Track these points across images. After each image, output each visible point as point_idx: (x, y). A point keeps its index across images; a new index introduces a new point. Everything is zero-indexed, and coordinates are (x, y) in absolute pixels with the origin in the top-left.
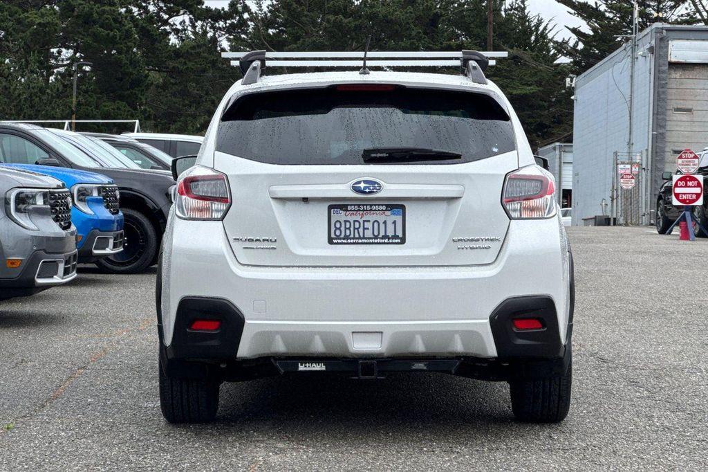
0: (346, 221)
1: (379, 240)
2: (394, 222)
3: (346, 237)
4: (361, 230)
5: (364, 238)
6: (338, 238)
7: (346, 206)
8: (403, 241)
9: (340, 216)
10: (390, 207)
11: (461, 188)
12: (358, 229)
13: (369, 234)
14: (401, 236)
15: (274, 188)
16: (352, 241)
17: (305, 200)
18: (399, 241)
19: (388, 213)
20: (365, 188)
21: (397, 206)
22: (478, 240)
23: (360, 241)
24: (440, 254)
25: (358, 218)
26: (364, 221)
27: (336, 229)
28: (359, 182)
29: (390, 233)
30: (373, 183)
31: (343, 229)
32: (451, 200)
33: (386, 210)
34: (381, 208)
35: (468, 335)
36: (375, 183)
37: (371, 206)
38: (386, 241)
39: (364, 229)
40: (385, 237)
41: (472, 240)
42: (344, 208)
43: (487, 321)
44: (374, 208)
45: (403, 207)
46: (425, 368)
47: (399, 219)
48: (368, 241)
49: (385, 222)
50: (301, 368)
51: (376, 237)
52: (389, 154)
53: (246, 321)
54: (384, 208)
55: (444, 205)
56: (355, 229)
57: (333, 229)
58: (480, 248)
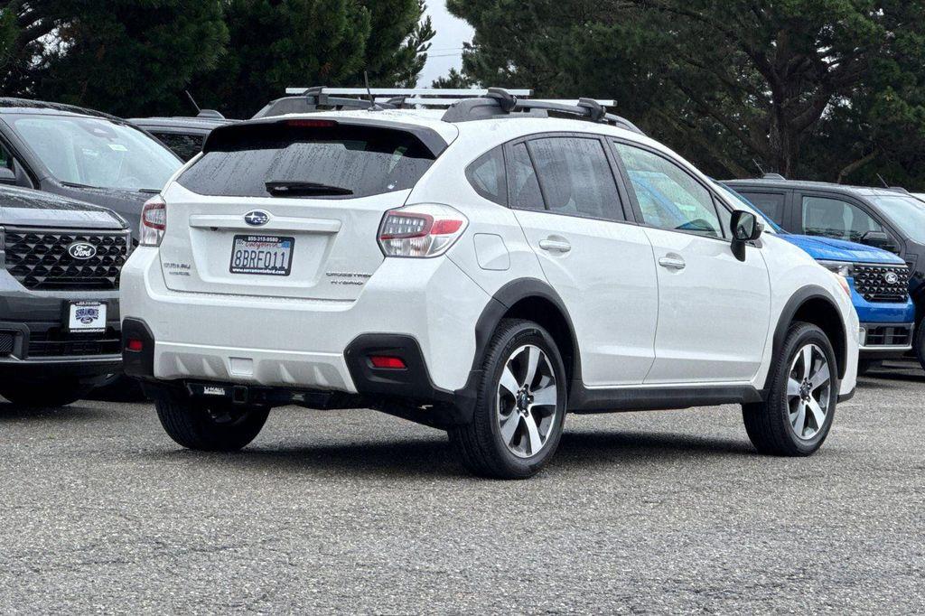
0: (245, 251)
1: (268, 271)
2: (283, 254)
3: (244, 267)
4: (256, 260)
5: (257, 268)
6: (237, 267)
7: (247, 237)
8: (288, 273)
9: (242, 246)
10: (282, 240)
11: (337, 223)
12: (253, 259)
13: (261, 264)
14: (286, 268)
15: (194, 217)
16: (247, 271)
17: (214, 229)
18: (284, 272)
19: (280, 245)
20: (254, 219)
21: (287, 238)
22: (350, 275)
23: (253, 271)
24: (316, 287)
25: (255, 249)
26: (260, 252)
27: (238, 258)
28: (251, 214)
29: (278, 265)
30: (260, 214)
31: (242, 259)
32: (331, 234)
33: (278, 242)
34: (274, 240)
35: (326, 368)
36: (263, 215)
37: (266, 237)
38: (273, 272)
39: (259, 259)
40: (274, 268)
41: (345, 275)
42: (245, 238)
43: (342, 355)
44: (268, 239)
45: (292, 240)
46: (303, 400)
47: (287, 251)
48: (259, 271)
49: (276, 254)
50: (206, 392)
51: (266, 268)
52: (289, 187)
53: (156, 342)
54: (276, 240)
55: (324, 240)
56: (251, 259)
57: (235, 258)
58: (352, 283)
